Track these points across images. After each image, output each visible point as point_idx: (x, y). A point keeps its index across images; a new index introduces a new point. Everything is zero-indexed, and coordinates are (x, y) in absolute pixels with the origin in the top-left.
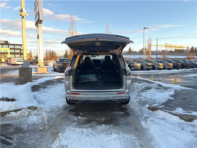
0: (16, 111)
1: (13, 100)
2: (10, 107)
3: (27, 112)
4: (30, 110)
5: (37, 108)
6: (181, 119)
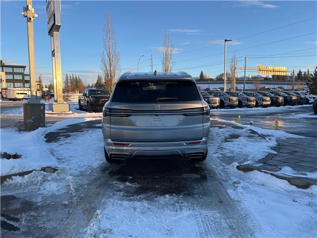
0: (22, 174)
1: (16, 157)
2: (12, 169)
3: (41, 176)
4: (45, 173)
5: (57, 170)
6: (291, 184)
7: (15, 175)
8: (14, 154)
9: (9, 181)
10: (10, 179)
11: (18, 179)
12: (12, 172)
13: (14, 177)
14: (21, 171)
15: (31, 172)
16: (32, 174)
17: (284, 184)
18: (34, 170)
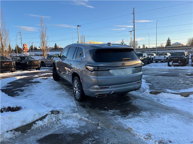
0: (41, 119)
4: (54, 115)
5: (59, 112)
6: (182, 96)
7: (37, 120)
9: (35, 126)
10: (35, 124)
11: (40, 123)
12: (35, 119)
13: (37, 122)
17: (179, 96)
18: (48, 114)
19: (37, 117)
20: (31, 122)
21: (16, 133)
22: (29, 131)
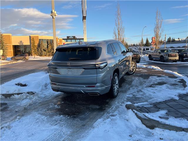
2: (15, 91)
3: (26, 96)
4: (28, 95)
5: (34, 94)
6: (143, 123)
7: (15, 94)
8: (25, 84)
9: (13, 97)
10: (13, 95)
11: (16, 96)
12: (15, 93)
13: (15, 95)
14: (18, 93)
15: (22, 93)
16: (22, 94)
18: (24, 93)
19: (16, 92)
20: (11, 93)
21: (2, 96)
22: (8, 98)
